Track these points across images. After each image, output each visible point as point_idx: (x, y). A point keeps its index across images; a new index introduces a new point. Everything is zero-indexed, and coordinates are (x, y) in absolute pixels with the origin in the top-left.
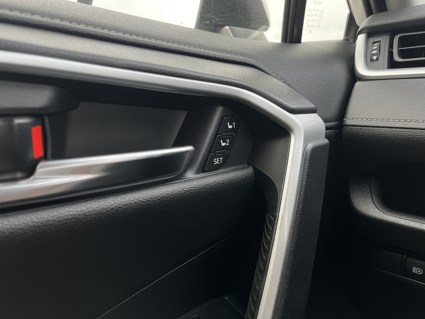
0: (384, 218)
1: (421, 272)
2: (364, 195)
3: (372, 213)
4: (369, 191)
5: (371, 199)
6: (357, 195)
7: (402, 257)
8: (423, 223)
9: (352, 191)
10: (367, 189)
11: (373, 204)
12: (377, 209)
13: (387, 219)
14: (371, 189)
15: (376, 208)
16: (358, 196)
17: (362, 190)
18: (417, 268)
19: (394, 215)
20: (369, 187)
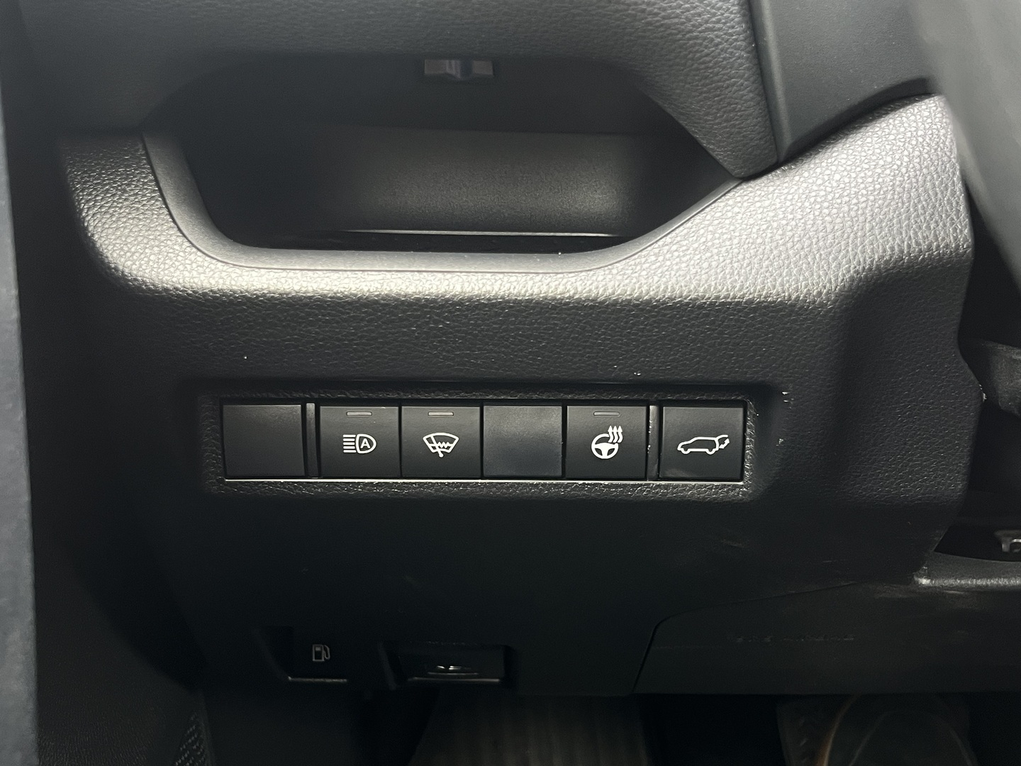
0: (233, 283)
1: (371, 446)
2: (138, 209)
3: (186, 274)
4: (154, 191)
5: (167, 222)
6: (112, 215)
7: (304, 410)
8: (363, 271)
9: (88, 201)
10: (144, 184)
11: (180, 240)
12: (199, 253)
13: (244, 284)
14: (158, 184)
15: (194, 250)
16: (118, 219)
17: (124, 191)
18: (359, 436)
19: (263, 262)
20: (151, 177)
